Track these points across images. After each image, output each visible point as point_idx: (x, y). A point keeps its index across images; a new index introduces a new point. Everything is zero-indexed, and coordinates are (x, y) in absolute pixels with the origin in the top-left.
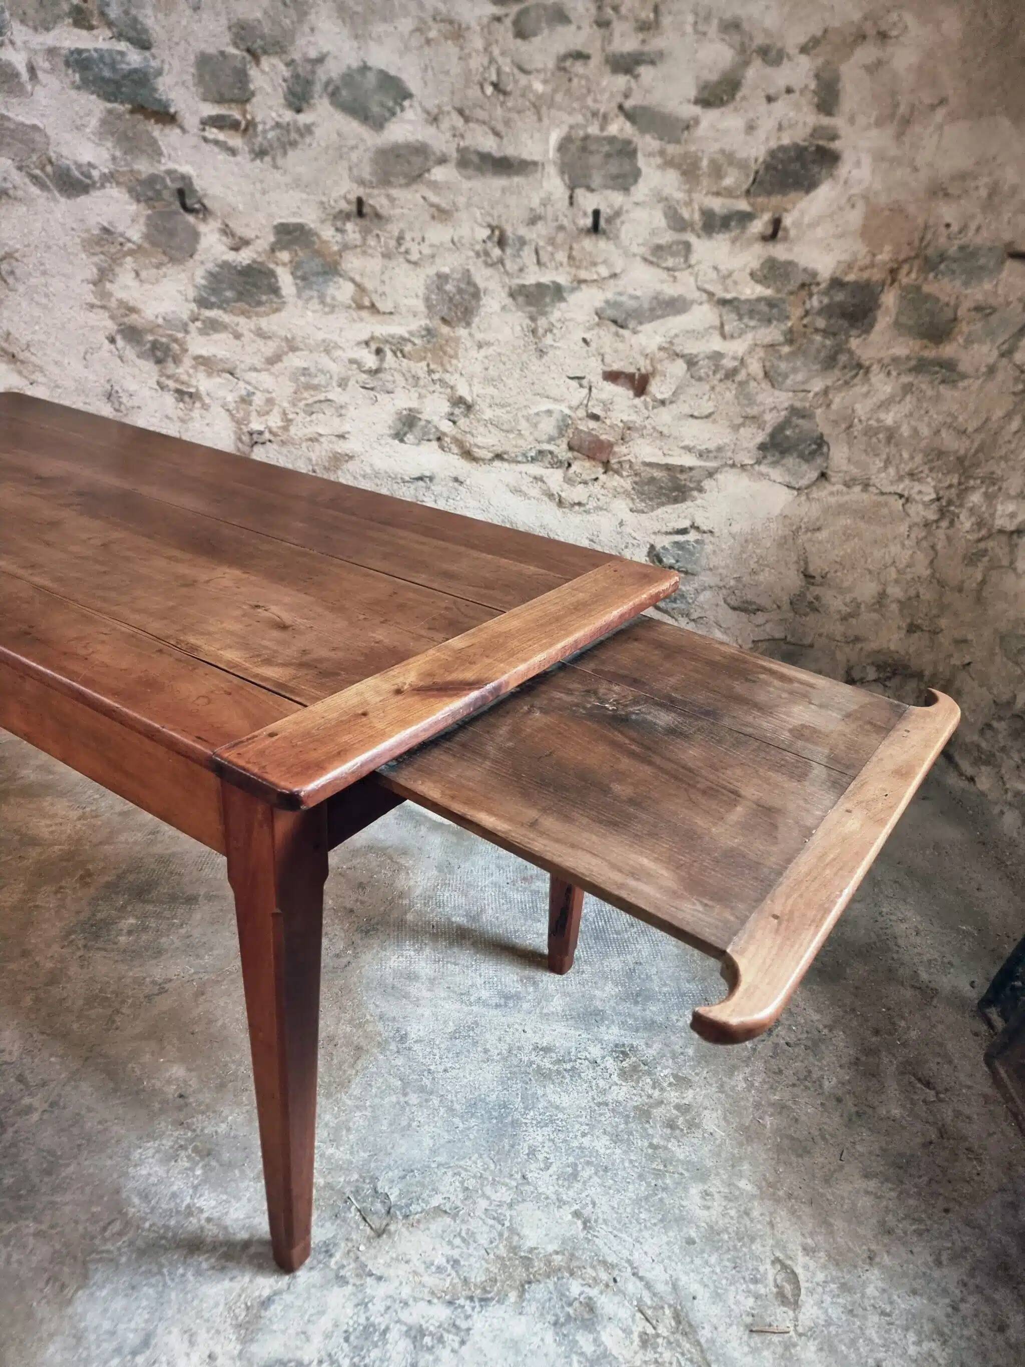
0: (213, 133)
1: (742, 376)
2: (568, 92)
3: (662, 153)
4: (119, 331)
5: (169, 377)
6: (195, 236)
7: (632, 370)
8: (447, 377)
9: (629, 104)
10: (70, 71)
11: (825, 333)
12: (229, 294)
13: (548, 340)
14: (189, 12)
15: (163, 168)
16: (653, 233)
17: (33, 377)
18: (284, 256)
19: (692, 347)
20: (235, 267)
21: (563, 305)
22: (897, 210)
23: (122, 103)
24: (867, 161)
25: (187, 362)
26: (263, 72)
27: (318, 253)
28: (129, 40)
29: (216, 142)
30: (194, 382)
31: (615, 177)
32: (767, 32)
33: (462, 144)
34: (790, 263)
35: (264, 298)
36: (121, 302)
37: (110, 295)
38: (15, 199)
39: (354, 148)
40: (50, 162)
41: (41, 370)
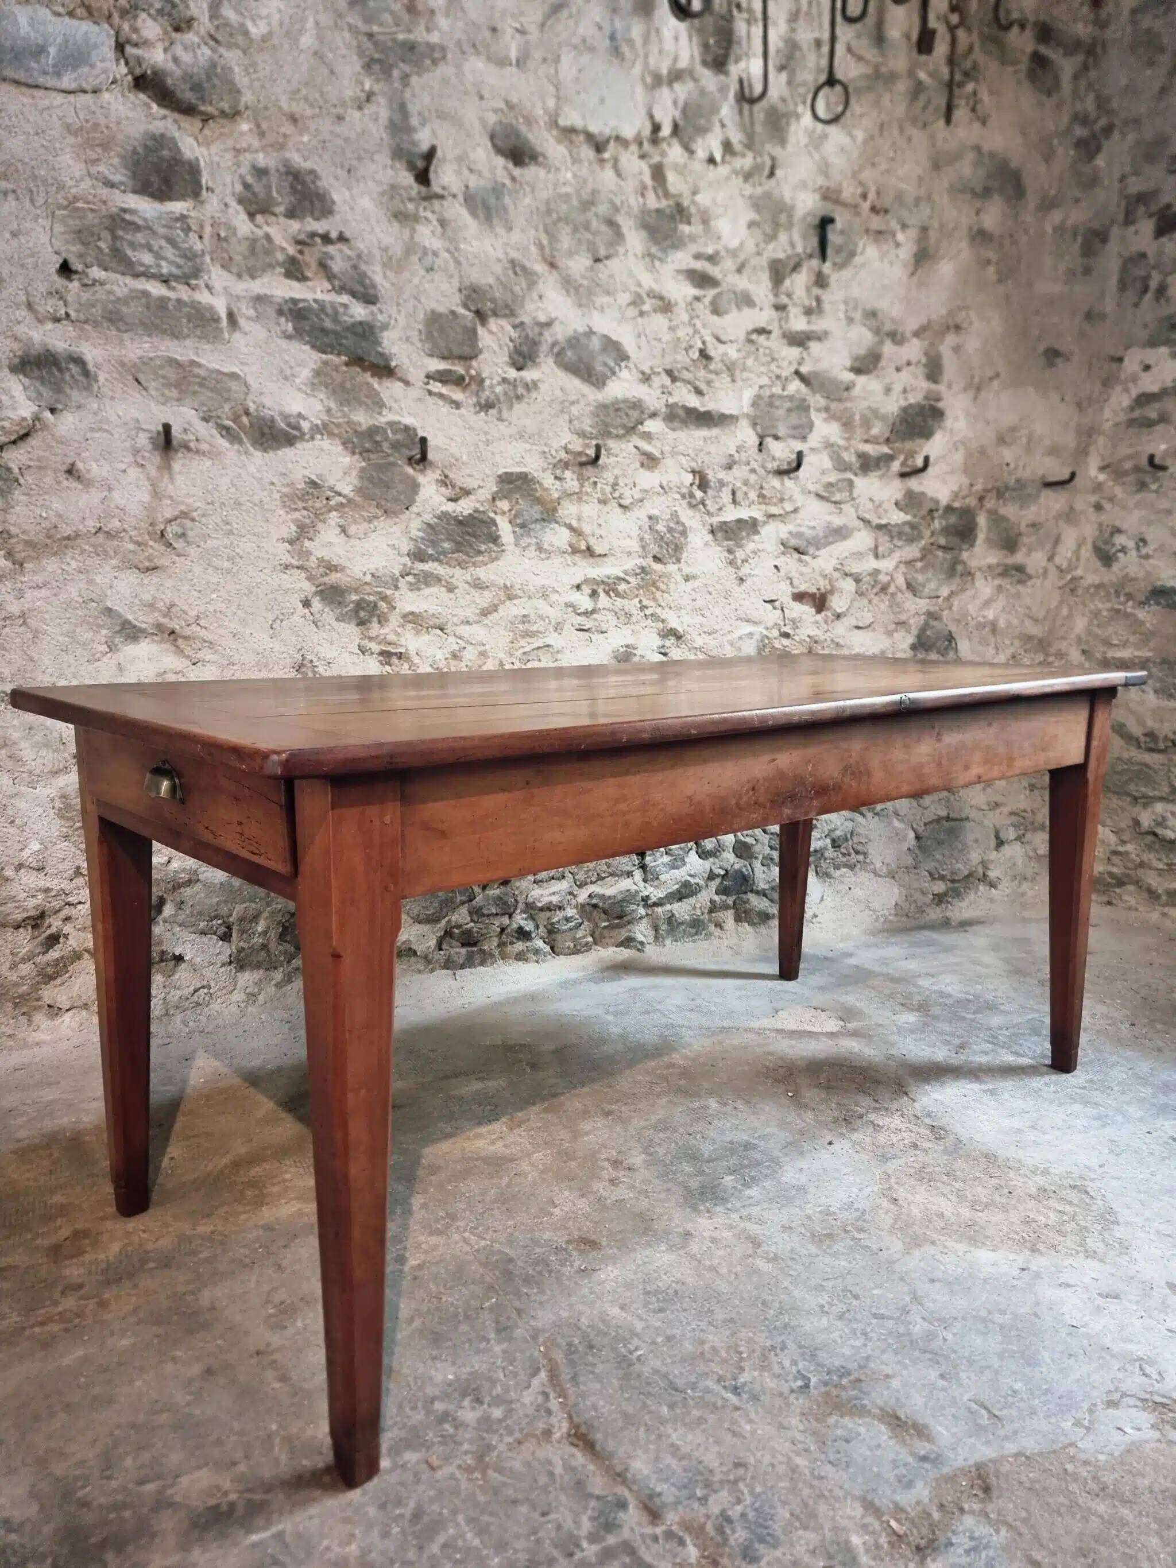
0: (437, 387)
1: (892, 589)
2: (756, 359)
3: (827, 409)
4: (316, 593)
5: (371, 639)
6: (415, 487)
7: (813, 590)
8: (659, 611)
9: (803, 370)
10: (283, 320)
11: (944, 548)
12: (446, 545)
13: (745, 570)
14: (422, 272)
15: (383, 420)
16: (823, 473)
17: (200, 655)
18: (504, 505)
19: (856, 567)
20: (456, 518)
21: (756, 538)
22: (982, 451)
23: (339, 354)
24: (961, 415)
25: (394, 620)
26: (491, 332)
27: (538, 501)
28: (354, 295)
29: (441, 396)
30: (403, 642)
31: (795, 428)
32: (893, 320)
33: (671, 401)
34: (923, 494)
35: (483, 547)
36: (321, 560)
37: (309, 553)
38: (197, 452)
39: (573, 403)
40: (247, 413)
41: (211, 645)
